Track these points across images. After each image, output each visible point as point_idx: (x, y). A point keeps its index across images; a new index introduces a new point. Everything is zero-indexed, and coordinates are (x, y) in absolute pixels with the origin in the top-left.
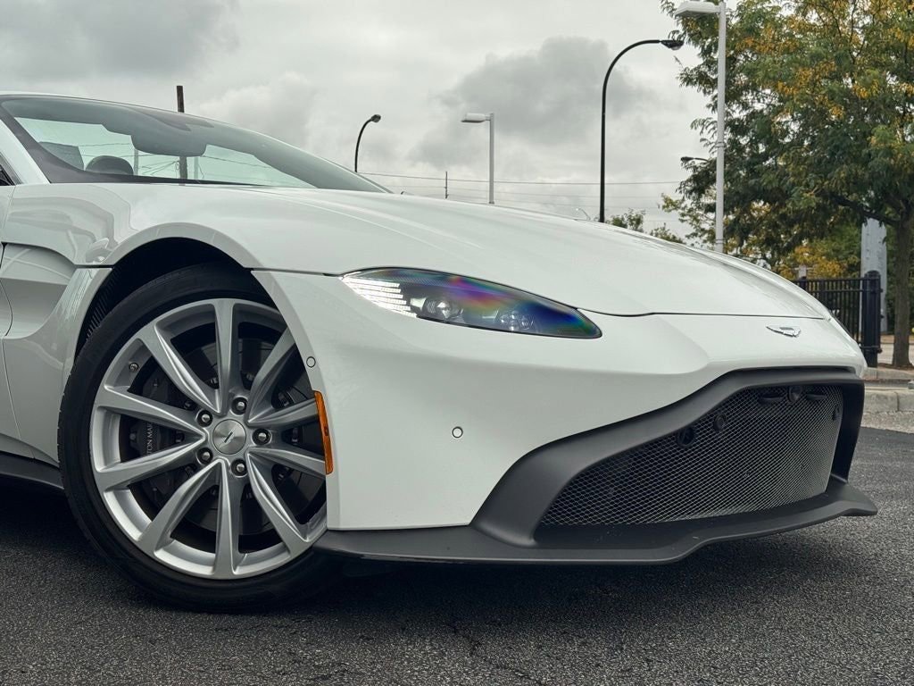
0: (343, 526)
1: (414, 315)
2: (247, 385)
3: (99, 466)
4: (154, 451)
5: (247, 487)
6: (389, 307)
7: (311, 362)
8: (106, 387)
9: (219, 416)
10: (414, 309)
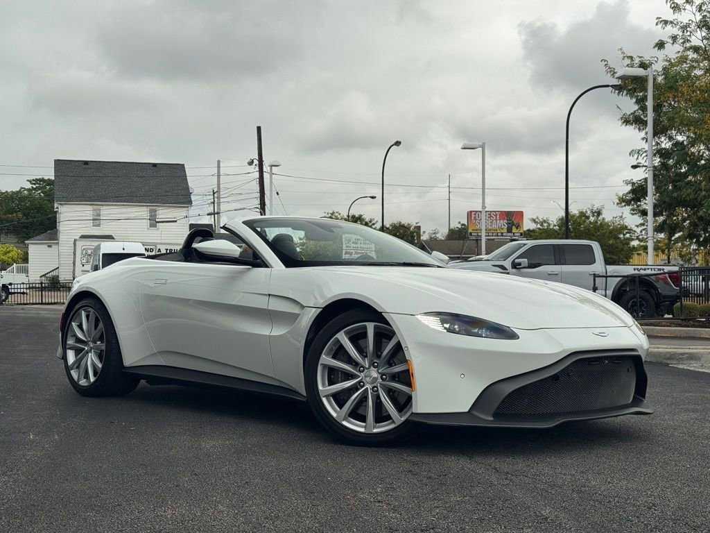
0: (419, 411)
1: (445, 331)
2: (379, 357)
3: (320, 387)
4: (342, 382)
5: (378, 397)
6: (435, 327)
7: (406, 349)
8: (323, 356)
9: (367, 369)
10: (445, 328)
